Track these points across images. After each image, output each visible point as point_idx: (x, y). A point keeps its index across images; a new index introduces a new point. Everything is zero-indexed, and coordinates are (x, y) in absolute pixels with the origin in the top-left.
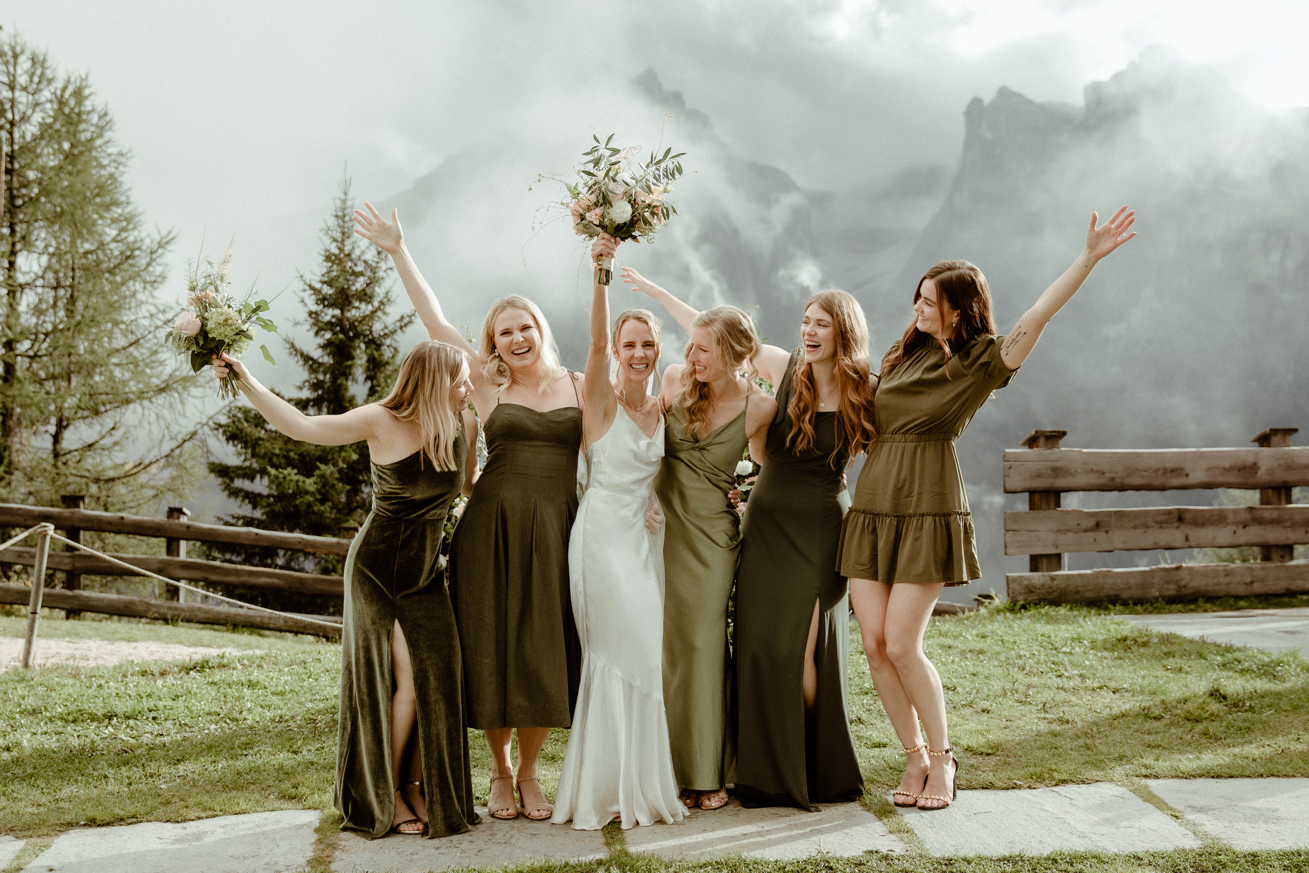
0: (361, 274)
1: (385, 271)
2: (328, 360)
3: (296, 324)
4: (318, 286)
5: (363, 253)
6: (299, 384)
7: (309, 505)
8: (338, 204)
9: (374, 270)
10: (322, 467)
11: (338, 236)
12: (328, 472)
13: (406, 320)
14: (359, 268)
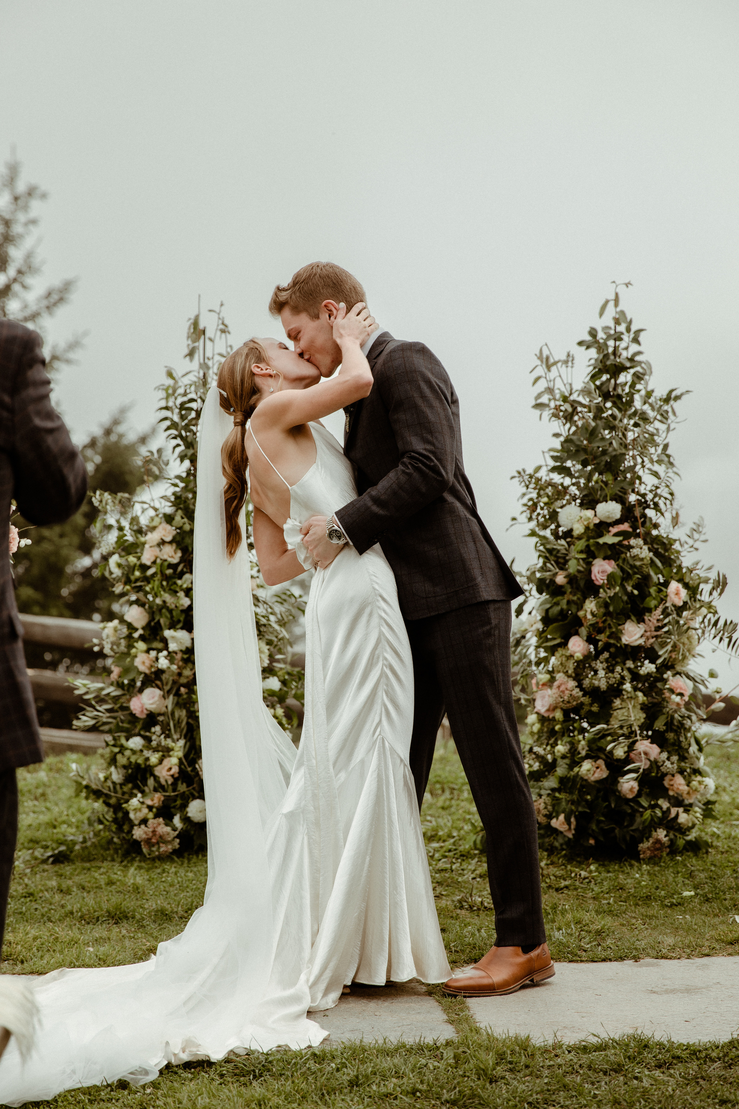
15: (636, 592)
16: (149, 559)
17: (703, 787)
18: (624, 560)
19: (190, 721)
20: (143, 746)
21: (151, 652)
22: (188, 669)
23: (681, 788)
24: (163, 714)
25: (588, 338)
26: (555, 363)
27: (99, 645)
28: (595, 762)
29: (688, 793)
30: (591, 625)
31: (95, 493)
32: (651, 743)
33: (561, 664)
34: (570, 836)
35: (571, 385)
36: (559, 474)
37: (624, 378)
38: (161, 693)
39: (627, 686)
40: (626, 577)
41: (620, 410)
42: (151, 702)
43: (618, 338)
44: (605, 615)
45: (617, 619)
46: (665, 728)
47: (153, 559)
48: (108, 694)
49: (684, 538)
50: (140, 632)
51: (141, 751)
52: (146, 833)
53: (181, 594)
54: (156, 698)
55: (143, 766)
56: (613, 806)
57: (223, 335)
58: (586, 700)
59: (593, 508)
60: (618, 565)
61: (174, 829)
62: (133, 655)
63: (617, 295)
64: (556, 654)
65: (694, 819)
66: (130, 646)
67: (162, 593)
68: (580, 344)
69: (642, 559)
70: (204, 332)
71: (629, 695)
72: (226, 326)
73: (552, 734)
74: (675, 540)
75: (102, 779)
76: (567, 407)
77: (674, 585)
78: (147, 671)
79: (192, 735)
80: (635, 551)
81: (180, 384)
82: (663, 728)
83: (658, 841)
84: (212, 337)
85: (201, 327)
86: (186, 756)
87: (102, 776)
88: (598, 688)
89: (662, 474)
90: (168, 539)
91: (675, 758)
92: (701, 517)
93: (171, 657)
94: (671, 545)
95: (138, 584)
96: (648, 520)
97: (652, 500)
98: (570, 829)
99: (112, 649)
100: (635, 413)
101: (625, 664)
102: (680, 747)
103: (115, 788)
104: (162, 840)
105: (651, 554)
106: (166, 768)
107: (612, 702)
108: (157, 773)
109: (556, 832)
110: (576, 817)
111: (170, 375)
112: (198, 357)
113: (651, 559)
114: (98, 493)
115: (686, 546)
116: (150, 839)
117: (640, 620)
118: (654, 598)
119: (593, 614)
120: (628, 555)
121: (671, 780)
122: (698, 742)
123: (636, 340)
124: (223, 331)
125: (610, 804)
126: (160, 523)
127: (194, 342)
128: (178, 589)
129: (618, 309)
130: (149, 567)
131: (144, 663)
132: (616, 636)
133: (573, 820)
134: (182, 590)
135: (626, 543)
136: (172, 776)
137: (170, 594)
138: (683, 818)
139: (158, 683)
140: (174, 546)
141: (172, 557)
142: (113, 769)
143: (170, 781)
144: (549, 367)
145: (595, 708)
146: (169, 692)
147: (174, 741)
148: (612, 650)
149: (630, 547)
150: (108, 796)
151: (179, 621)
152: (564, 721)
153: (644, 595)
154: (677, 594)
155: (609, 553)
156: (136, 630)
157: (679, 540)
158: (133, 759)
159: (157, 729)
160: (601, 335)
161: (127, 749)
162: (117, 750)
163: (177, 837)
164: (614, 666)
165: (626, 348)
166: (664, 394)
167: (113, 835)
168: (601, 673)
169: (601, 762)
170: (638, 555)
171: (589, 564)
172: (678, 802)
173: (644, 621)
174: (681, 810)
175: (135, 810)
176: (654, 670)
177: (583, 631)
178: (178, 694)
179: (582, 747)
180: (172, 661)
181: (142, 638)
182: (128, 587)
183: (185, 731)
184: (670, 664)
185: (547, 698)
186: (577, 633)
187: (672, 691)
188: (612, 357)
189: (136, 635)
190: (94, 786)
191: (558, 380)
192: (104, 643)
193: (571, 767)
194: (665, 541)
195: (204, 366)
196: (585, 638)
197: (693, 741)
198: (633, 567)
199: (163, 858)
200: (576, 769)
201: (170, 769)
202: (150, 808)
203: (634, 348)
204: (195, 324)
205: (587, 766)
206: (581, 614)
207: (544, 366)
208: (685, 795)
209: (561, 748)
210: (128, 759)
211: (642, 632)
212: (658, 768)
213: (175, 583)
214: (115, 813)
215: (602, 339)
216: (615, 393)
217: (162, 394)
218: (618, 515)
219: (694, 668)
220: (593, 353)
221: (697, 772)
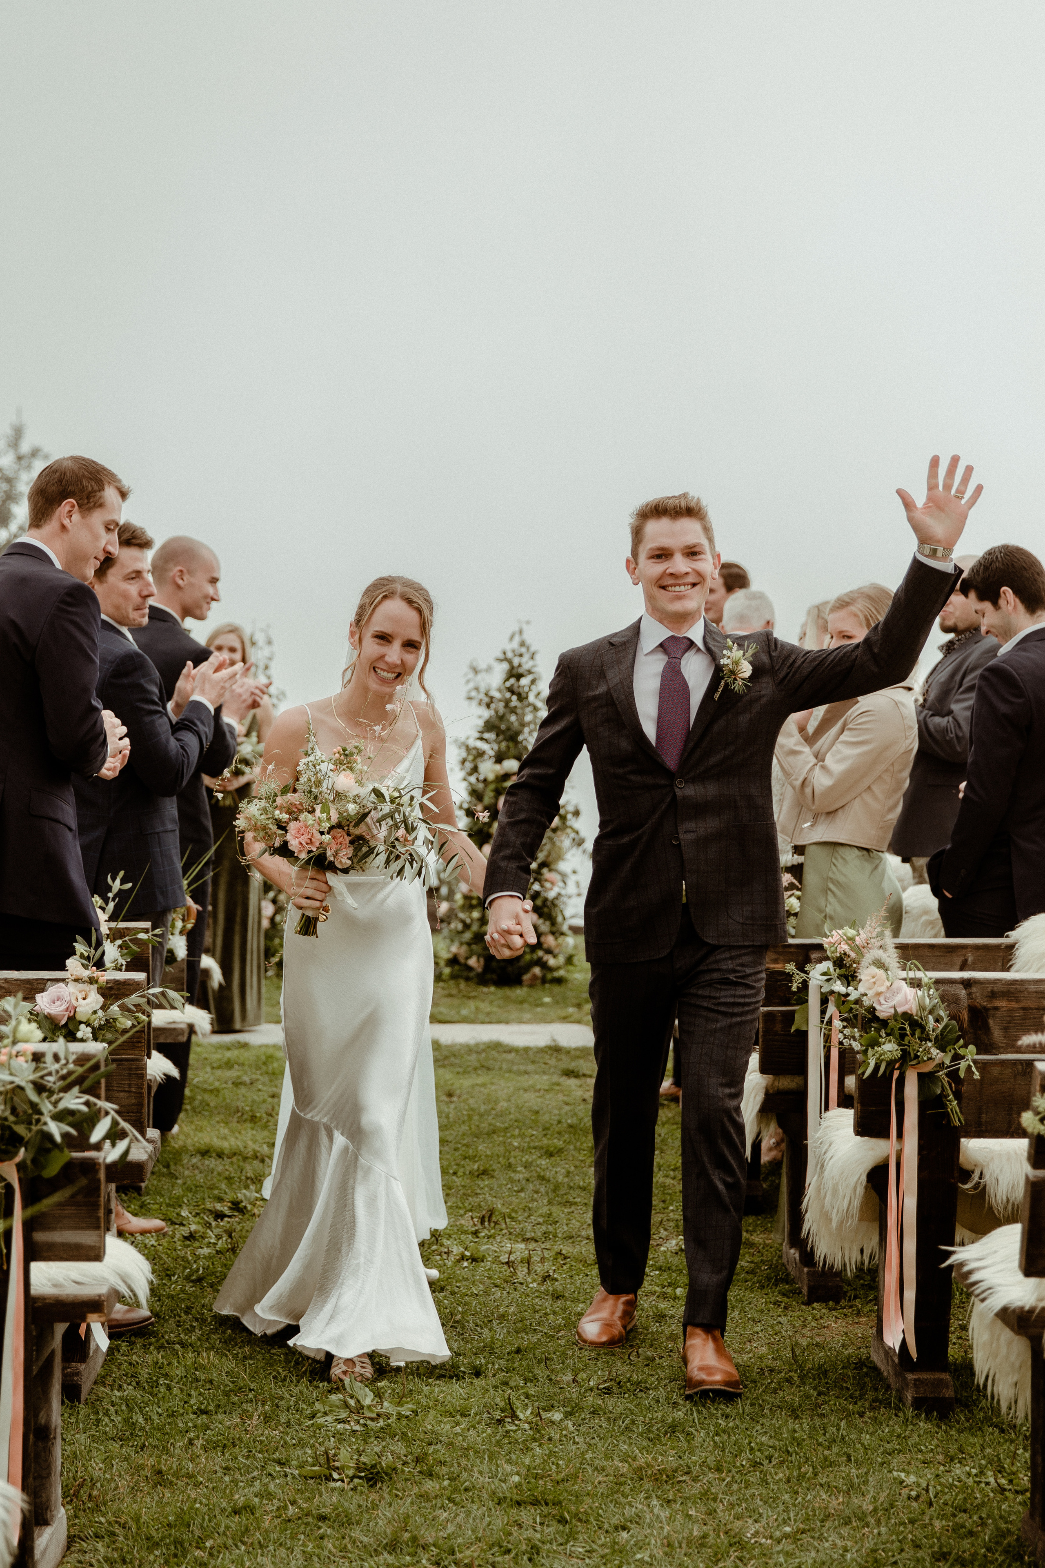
17: (565, 943)
23: (552, 943)
25: (502, 656)
26: (480, 671)
34: (481, 971)
35: (490, 685)
36: (481, 742)
37: (524, 681)
41: (520, 702)
43: (521, 656)
46: (543, 905)
59: (502, 764)
63: (521, 629)
65: (559, 962)
68: (497, 659)
73: (471, 907)
76: (487, 699)
82: (541, 904)
83: (534, 976)
91: (548, 923)
98: (480, 966)
100: (530, 705)
102: (551, 916)
109: (470, 969)
110: (484, 959)
121: (545, 938)
122: (563, 915)
123: (532, 658)
129: (522, 637)
138: (552, 962)
144: (476, 674)
160: (510, 654)
165: (526, 663)
172: (549, 951)
174: (551, 957)
184: (547, 864)
187: (547, 880)
188: (517, 668)
191: (482, 682)
203: (531, 663)
207: (473, 673)
208: (554, 948)
215: (511, 657)
216: (518, 691)
219: (563, 866)
220: (505, 666)
221: (563, 934)
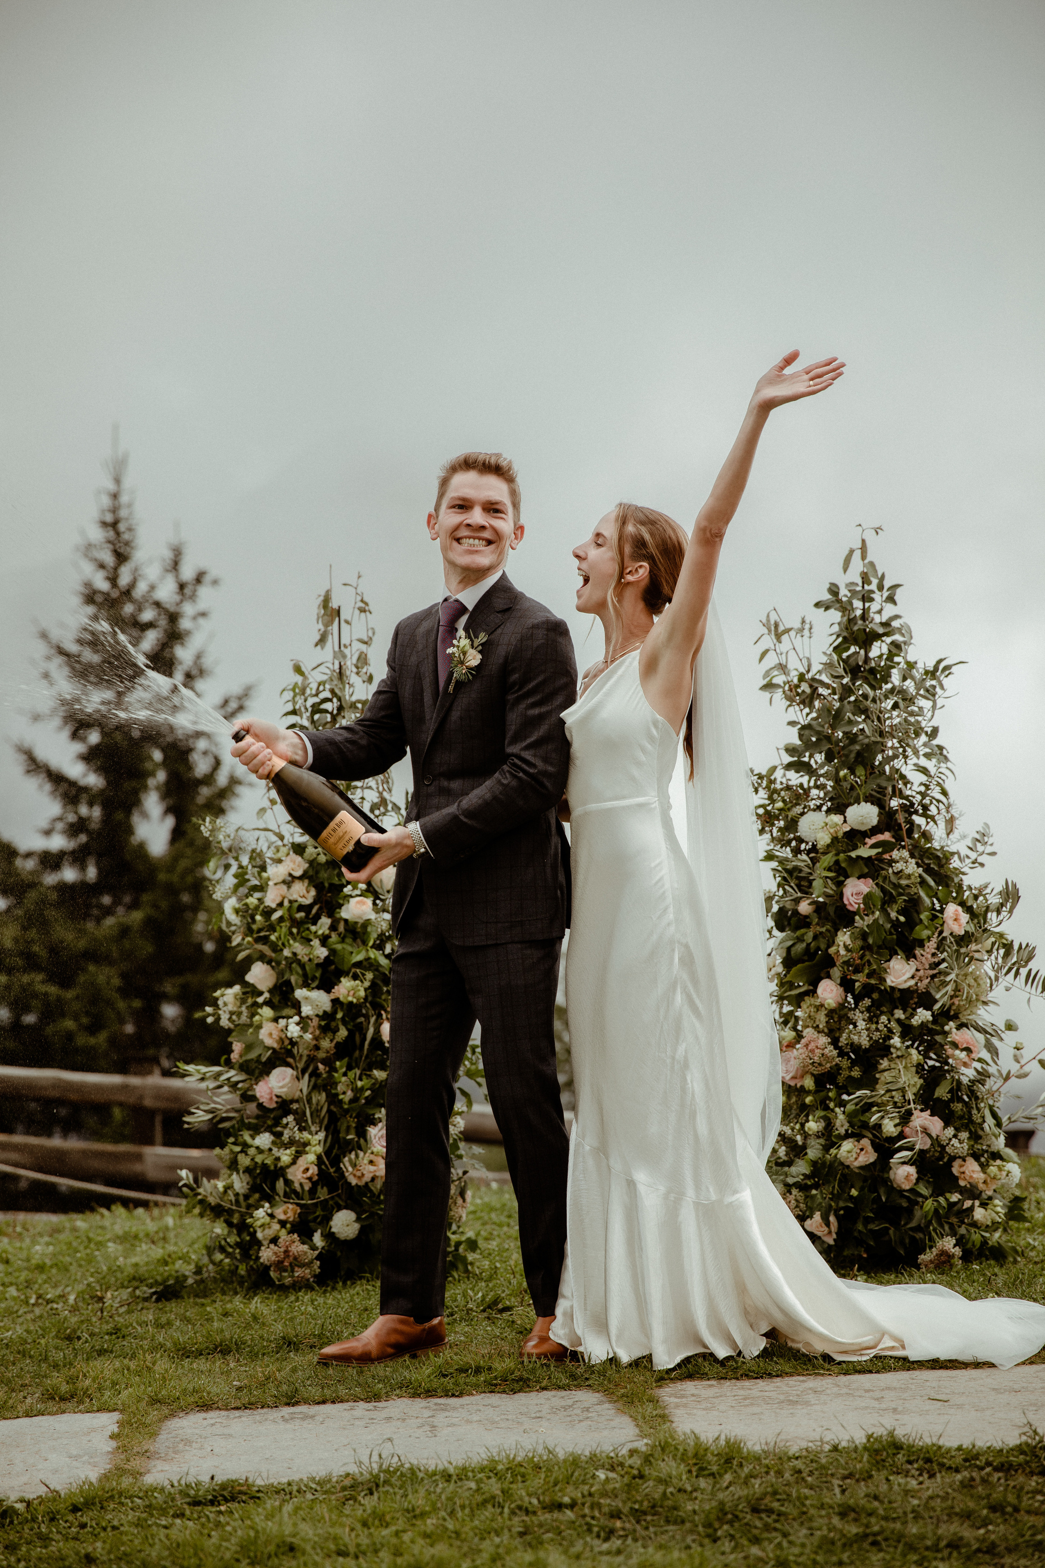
0: (150, 625)
1: (194, 618)
2: (93, 780)
3: (36, 718)
4: (73, 648)
5: (152, 588)
6: (44, 824)
7: (70, 1036)
8: (106, 501)
9: (173, 618)
10: (92, 968)
11: (108, 558)
12: (101, 979)
13: (233, 705)
14: (147, 615)
15: (902, 919)
16: (273, 901)
17: (1004, 1173)
18: (885, 878)
19: (332, 1107)
20: (273, 1143)
21: (280, 1020)
22: (328, 1040)
23: (975, 1176)
24: (297, 1101)
25: (827, 597)
26: (788, 631)
27: (213, 1015)
28: (858, 1141)
29: (985, 1182)
30: (844, 962)
31: (204, 820)
32: (932, 1115)
33: (810, 1016)
34: (832, 1242)
35: (808, 659)
36: (797, 772)
37: (878, 649)
38: (295, 1073)
39: (896, 1041)
40: (888, 899)
41: (873, 688)
42: (281, 1084)
43: (866, 598)
44: (862, 948)
45: (878, 953)
46: (949, 1096)
47: (278, 901)
48: (228, 1079)
49: (964, 851)
50: (267, 995)
51: (270, 1150)
52: (276, 1253)
53: (316, 943)
54: (287, 1080)
55: (272, 1168)
56: (884, 1199)
57: (363, 614)
58: (845, 1063)
59: (843, 813)
60: (877, 884)
61: (313, 1248)
62: (256, 1024)
63: (863, 541)
64: (804, 1005)
65: (994, 1215)
66: (253, 1015)
67: (291, 942)
68: (817, 605)
69: (909, 877)
70: (338, 612)
71: (899, 1053)
72: (366, 604)
73: (802, 1109)
74: (953, 854)
75: (221, 1189)
76: (805, 687)
77: (952, 909)
78: (275, 1045)
79: (336, 1126)
80: (899, 866)
81: (311, 680)
82: (946, 1096)
84: (349, 619)
85: (334, 604)
86: (328, 1152)
87: (220, 1185)
88: (860, 1046)
89: (933, 771)
90: (298, 873)
91: (964, 1135)
92: (986, 824)
93: (304, 1023)
94: (948, 860)
95: (262, 934)
96: (915, 828)
97: (921, 803)
98: (830, 1232)
99: (230, 1019)
100: (892, 690)
101: (893, 1015)
102: (971, 1121)
103: (237, 1202)
104: (298, 1262)
105: (920, 870)
106: (302, 1169)
107: (878, 1063)
108: (290, 1177)
110: (837, 1216)
111: (298, 670)
112: (331, 643)
113: (920, 876)
114: (208, 819)
115: (967, 861)
116: (282, 1262)
117: (910, 955)
118: (927, 928)
119: (846, 947)
120: (890, 871)
121: (961, 1166)
122: (994, 1115)
123: (891, 599)
124: (362, 610)
125: (879, 1197)
126: (288, 854)
127: (326, 625)
128: (311, 937)
129: (866, 561)
130: (275, 910)
131: (271, 1034)
132: (878, 975)
133: (832, 1219)
134: (317, 937)
135: (887, 856)
136: (310, 1179)
137: (302, 944)
138: (980, 1214)
139: (290, 1060)
140: (306, 882)
141: (304, 896)
142: (235, 1176)
143: (307, 1187)
144: (778, 637)
145: (856, 1073)
146: (303, 1072)
147: (311, 1133)
148: (875, 996)
149: (892, 861)
150: (230, 1212)
151: (314, 978)
152: (817, 1092)
153: (912, 923)
154: (956, 920)
155: (866, 870)
156: (261, 993)
157: (958, 853)
158: (259, 1159)
159: (290, 1118)
160: (844, 593)
161: (251, 1146)
162: (238, 1149)
163: (317, 1258)
164: (878, 1017)
165: (880, 612)
166: (930, 666)
167: (237, 1263)
168: (861, 1025)
169: (866, 1142)
170: (901, 871)
171: (840, 884)
172: (972, 1192)
173: (915, 957)
174: (977, 1203)
175: (262, 1226)
176: (931, 1018)
177: (836, 972)
178: (315, 1074)
179: (841, 1122)
180: (304, 1029)
181: (268, 1003)
182: (249, 939)
183: (326, 1121)
184: (952, 1013)
185: (793, 1062)
186: (829, 976)
187: (955, 1045)
188: (860, 622)
189: (260, 1000)
190: (212, 1200)
191: (792, 653)
192: (220, 1012)
193: (826, 1149)
194: (939, 854)
195: (340, 654)
196: (839, 981)
197: (987, 1113)
198: (897, 886)
199: (299, 1286)
200: (833, 1151)
201: (307, 1169)
202: (283, 1224)
203: (889, 610)
204: (326, 602)
205: (847, 1146)
206: (832, 950)
207: (773, 637)
208: (981, 1186)
209: (813, 1126)
210: (252, 1159)
211: (913, 970)
212: (943, 1147)
213: (308, 929)
214: (239, 1235)
215: (846, 596)
216: (867, 667)
217: (289, 695)
218: (875, 821)
219: (984, 1015)
220: (835, 616)
221: (996, 1156)
